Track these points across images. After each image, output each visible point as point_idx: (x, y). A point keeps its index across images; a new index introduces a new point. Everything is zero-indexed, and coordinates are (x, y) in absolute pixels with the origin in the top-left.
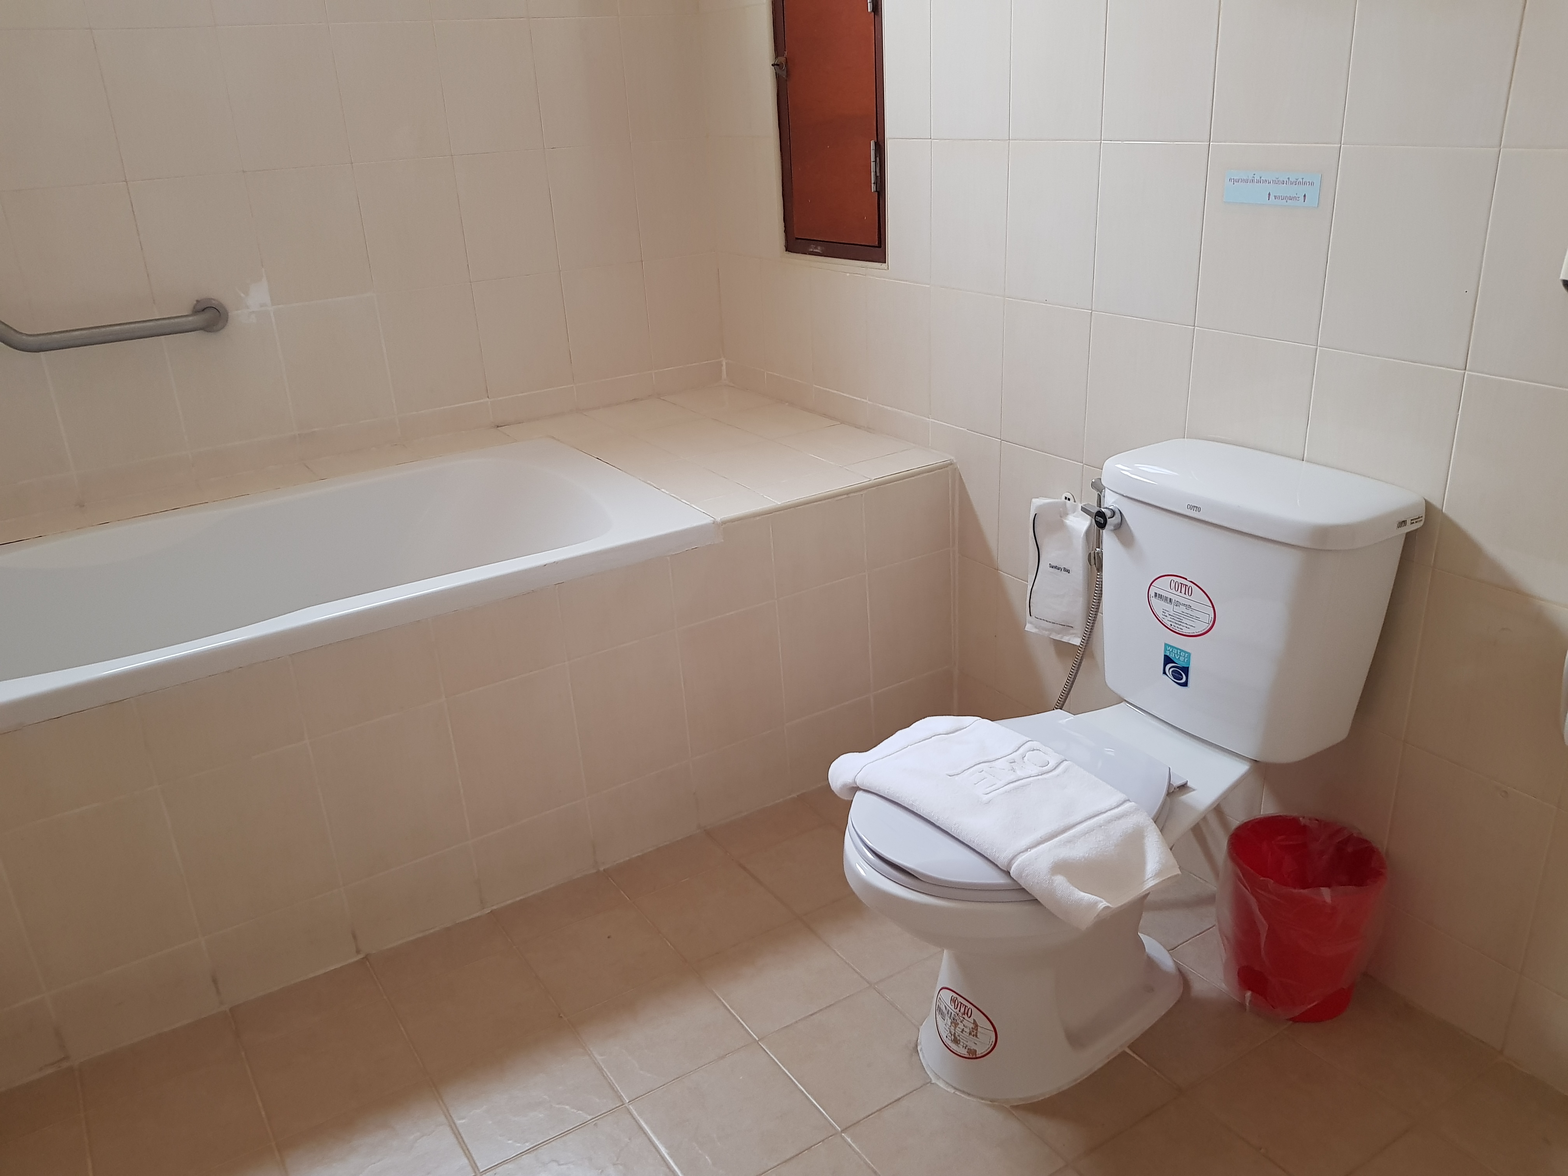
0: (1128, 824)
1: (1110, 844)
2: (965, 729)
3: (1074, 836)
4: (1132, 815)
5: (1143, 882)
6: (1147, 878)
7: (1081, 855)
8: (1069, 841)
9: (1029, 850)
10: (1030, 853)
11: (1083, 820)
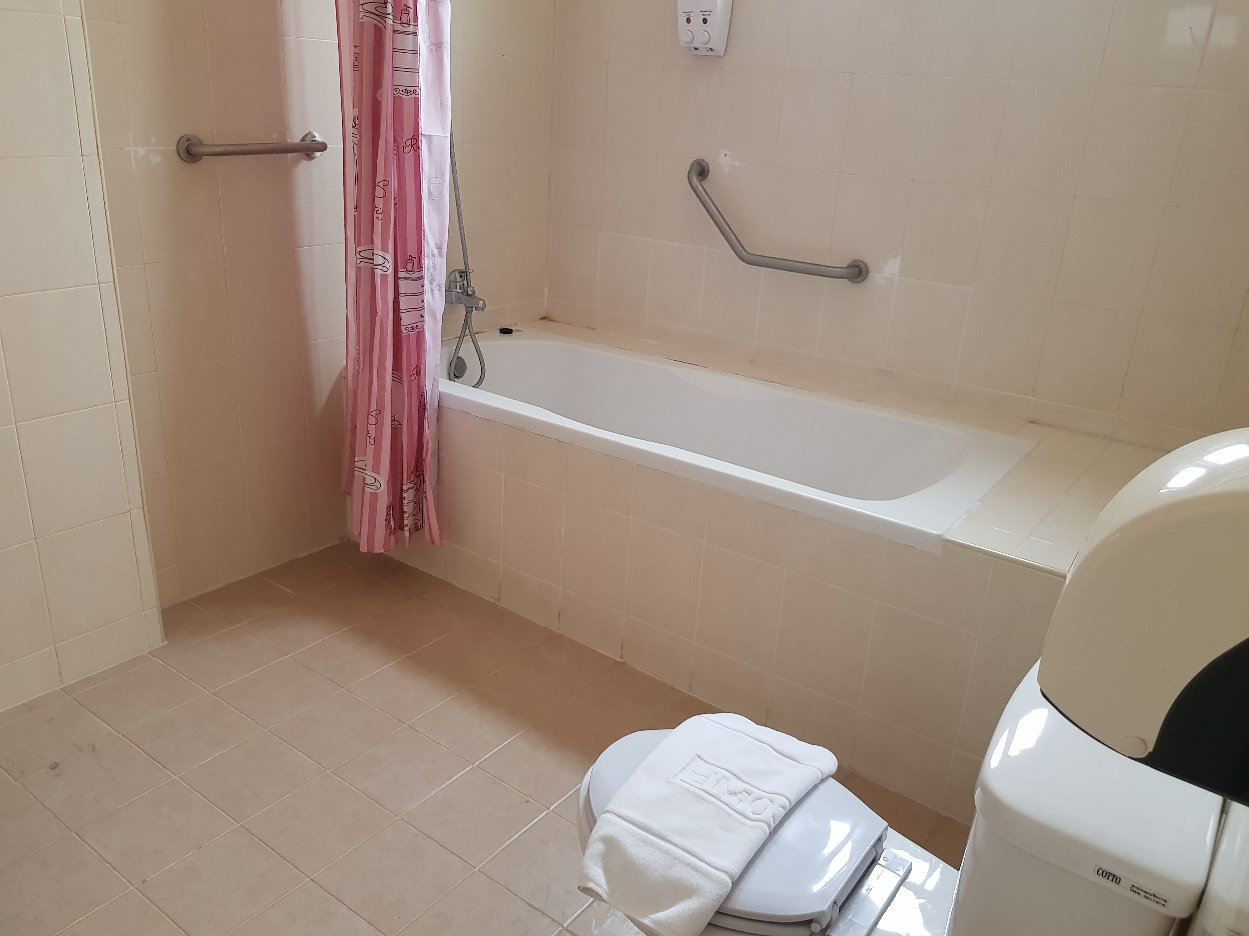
0: (694, 879)
1: (660, 870)
2: (798, 763)
3: (652, 843)
4: (708, 880)
5: (645, 916)
6: (650, 917)
7: (633, 853)
8: (646, 842)
9: (620, 818)
10: (619, 820)
11: (679, 846)
